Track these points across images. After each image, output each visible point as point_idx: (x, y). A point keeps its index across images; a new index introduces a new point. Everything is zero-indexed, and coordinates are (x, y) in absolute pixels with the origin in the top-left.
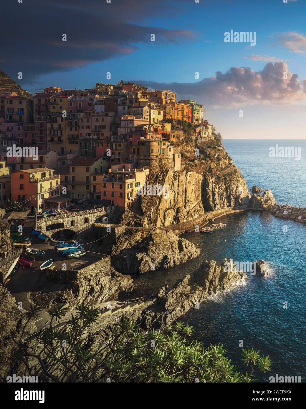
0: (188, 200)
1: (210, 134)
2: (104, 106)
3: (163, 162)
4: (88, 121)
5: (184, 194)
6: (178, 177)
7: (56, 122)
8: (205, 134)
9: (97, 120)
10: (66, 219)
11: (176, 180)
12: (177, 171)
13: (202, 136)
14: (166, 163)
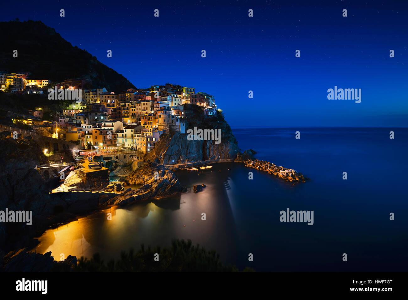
0: (189, 152)
1: (214, 113)
2: (150, 97)
3: (172, 127)
4: (140, 106)
5: (187, 147)
6: (182, 137)
7: (126, 106)
8: (211, 113)
9: (144, 105)
10: (114, 155)
11: (180, 139)
12: (182, 134)
13: (208, 114)
14: (174, 128)
